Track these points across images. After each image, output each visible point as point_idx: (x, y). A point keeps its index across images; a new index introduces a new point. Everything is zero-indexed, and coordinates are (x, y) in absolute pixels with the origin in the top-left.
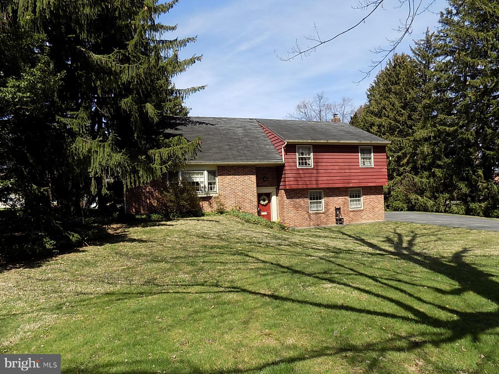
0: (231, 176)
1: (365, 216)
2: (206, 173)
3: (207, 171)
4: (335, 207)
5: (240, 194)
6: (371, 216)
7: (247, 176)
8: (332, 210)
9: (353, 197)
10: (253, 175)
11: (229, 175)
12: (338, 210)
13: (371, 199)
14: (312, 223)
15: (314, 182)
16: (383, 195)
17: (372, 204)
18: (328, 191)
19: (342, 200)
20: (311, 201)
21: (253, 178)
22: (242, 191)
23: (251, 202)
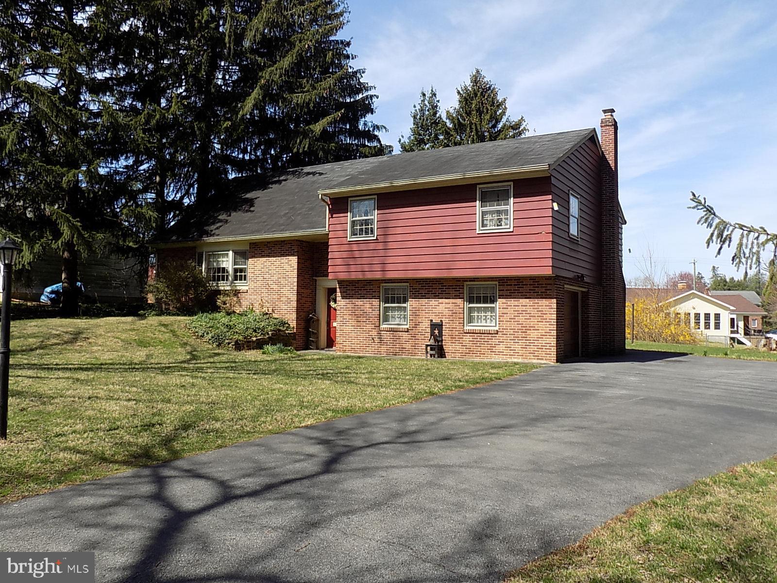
0: (265, 259)
1: (501, 347)
2: (231, 253)
3: (233, 251)
4: (431, 321)
5: (275, 287)
6: (517, 347)
7: (285, 258)
8: (425, 326)
9: (479, 302)
10: (293, 255)
11: (263, 256)
12: (436, 327)
13: (520, 308)
14: (384, 348)
15: (378, 268)
16: (555, 301)
17: (521, 319)
18: (417, 286)
19: (447, 306)
20: (387, 305)
21: (294, 260)
22: (278, 283)
23: (289, 301)
